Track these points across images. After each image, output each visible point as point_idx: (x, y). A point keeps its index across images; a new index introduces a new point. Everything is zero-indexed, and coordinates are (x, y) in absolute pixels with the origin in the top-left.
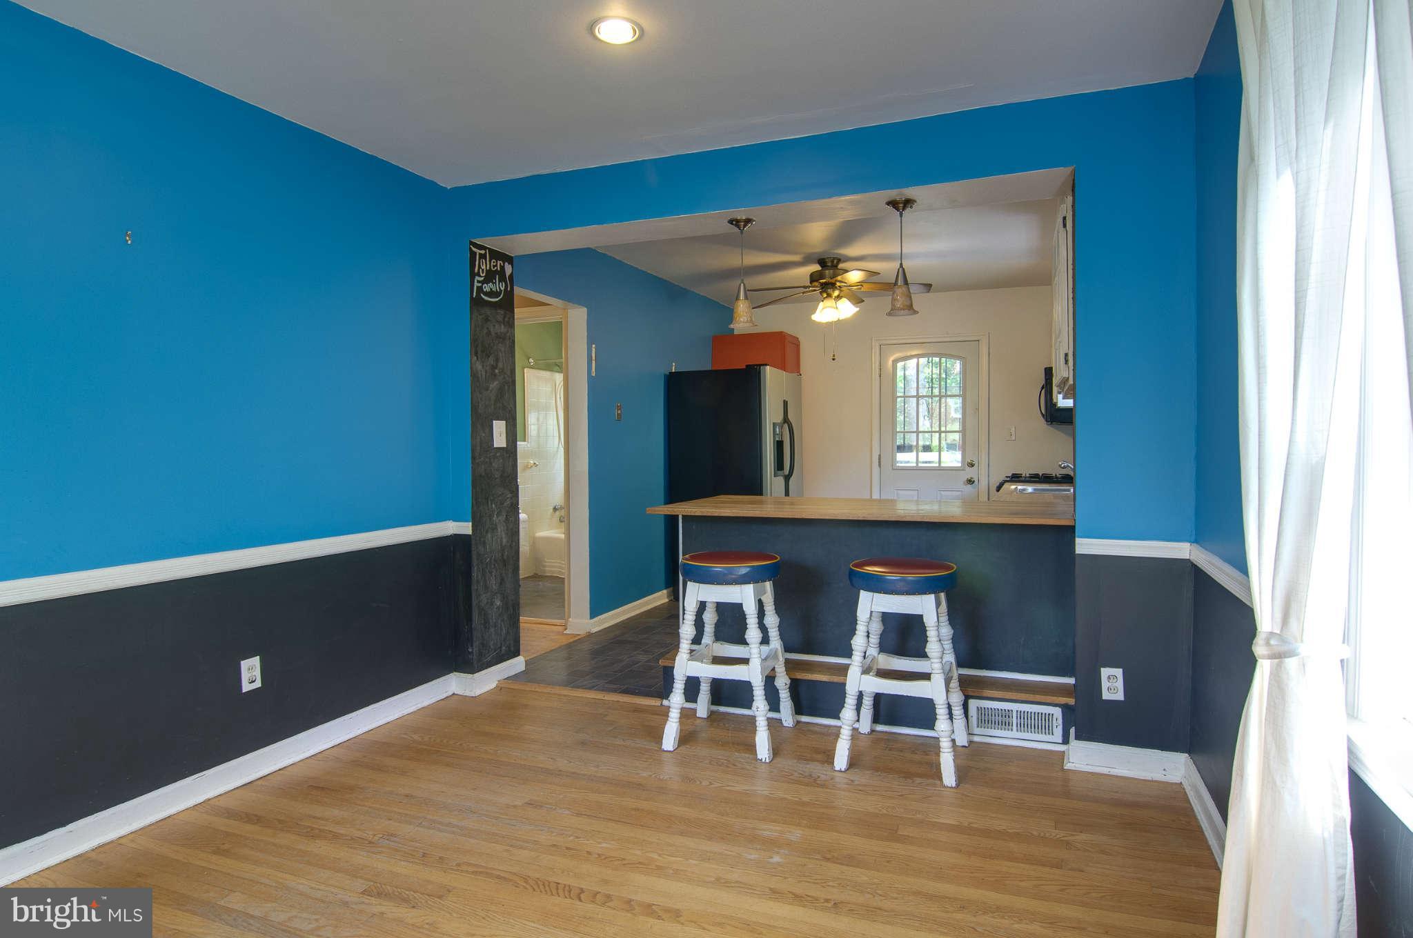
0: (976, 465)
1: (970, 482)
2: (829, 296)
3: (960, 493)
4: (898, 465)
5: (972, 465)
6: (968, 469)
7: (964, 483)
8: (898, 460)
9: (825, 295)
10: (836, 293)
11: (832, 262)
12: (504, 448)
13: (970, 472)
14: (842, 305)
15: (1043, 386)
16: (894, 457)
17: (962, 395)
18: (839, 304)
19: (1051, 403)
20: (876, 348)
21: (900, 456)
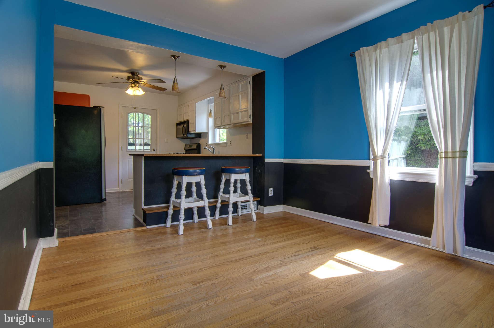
0: (156, 150)
2: (135, 86)
4: (128, 150)
5: (154, 150)
6: (153, 151)
9: (133, 85)
10: (137, 85)
11: (137, 74)
13: (154, 153)
14: (139, 90)
15: (184, 126)
16: (127, 148)
17: (152, 127)
18: (138, 90)
19: (188, 131)
20: (121, 107)
21: (130, 147)
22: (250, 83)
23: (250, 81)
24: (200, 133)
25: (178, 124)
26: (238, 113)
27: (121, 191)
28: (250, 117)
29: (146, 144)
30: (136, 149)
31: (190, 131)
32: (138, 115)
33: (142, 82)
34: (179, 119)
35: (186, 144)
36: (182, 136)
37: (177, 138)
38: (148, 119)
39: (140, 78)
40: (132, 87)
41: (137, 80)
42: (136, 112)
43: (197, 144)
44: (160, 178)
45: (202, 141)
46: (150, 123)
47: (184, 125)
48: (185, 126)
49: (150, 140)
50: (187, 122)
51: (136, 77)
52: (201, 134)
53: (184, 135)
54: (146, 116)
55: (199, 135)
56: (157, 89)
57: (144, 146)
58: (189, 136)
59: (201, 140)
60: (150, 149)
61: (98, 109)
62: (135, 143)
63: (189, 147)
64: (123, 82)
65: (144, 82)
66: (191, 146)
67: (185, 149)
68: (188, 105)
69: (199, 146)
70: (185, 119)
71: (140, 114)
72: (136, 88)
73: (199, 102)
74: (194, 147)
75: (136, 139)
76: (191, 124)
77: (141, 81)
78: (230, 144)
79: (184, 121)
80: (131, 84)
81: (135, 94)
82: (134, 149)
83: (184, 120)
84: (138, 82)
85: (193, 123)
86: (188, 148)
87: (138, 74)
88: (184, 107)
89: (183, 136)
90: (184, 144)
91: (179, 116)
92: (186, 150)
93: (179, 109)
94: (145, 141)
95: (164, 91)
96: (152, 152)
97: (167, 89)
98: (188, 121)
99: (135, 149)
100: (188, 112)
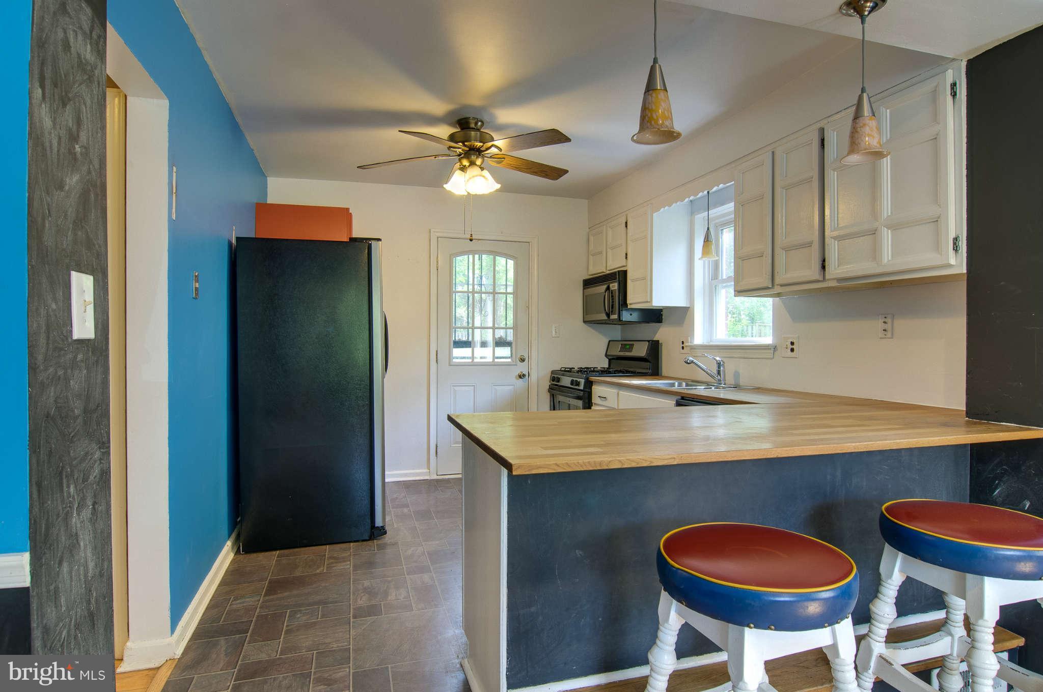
0: (526, 360)
1: (521, 376)
2: (472, 164)
3: (513, 387)
4: (454, 360)
5: (522, 360)
6: (519, 363)
7: (516, 377)
8: (454, 356)
9: (465, 163)
10: (479, 162)
11: (476, 124)
12: (89, 340)
13: (522, 368)
14: (484, 177)
15: (608, 288)
16: (450, 353)
17: (515, 293)
18: (481, 176)
19: (624, 303)
20: (434, 242)
21: (458, 352)
22: (954, 95)
23: (954, 85)
24: (661, 308)
25: (588, 283)
26: (874, 232)
27: (435, 477)
28: (956, 249)
29: (500, 343)
30: (473, 357)
31: (628, 302)
32: (480, 259)
33: (494, 150)
34: (591, 268)
35: (610, 341)
36: (604, 317)
37: (585, 322)
38: (506, 268)
39: (488, 135)
40: (463, 169)
41: (476, 144)
42: (474, 252)
43: (649, 341)
44: (579, 553)
45: (663, 333)
46: (511, 282)
47: (611, 285)
48: (613, 287)
49: (511, 332)
50: (621, 277)
51: (473, 133)
52: (661, 310)
53: (608, 315)
54: (501, 261)
55: (654, 316)
56: (535, 173)
57: (496, 348)
58: (626, 316)
59: (661, 329)
60: (512, 356)
61: (364, 246)
62: (470, 339)
63: (624, 348)
64: (436, 156)
65: (500, 150)
66: (628, 347)
67: (606, 355)
68: (624, 222)
69: (655, 347)
70: (613, 264)
71: (484, 256)
72: (475, 171)
73: (667, 208)
74: (641, 350)
75: (473, 328)
76: (633, 281)
77: (490, 144)
78: (792, 350)
79: (608, 272)
80: (460, 160)
81: (473, 192)
82: (468, 358)
83: (608, 269)
84: (479, 152)
85: (644, 279)
86: (616, 351)
87: (479, 123)
88: (609, 229)
89: (606, 318)
90: (605, 341)
91: (591, 257)
92: (610, 357)
93: (592, 238)
94: (500, 333)
95: (557, 179)
96: (516, 365)
97: (566, 172)
98: (625, 272)
99: (470, 355)
100: (624, 245)
